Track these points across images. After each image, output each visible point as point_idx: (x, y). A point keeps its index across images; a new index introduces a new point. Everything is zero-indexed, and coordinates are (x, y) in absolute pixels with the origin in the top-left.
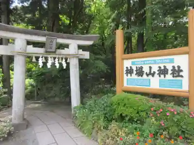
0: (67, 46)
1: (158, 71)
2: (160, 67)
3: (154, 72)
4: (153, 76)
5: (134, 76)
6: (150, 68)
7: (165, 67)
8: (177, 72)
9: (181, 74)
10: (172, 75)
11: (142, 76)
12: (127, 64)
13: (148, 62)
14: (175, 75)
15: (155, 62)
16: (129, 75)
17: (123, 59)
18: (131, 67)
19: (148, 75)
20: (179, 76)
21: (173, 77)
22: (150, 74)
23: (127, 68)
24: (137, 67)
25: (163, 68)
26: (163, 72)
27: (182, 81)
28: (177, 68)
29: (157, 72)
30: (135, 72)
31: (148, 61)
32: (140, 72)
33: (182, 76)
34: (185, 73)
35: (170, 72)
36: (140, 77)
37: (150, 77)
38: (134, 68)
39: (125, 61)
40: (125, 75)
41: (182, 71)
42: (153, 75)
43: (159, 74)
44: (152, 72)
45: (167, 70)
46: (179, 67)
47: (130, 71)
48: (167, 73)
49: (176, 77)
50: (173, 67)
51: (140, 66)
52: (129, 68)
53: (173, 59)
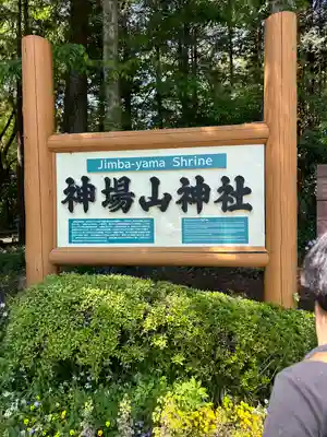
1: (179, 192)
2: (184, 181)
3: (168, 197)
4: (163, 209)
5: (97, 210)
6: (155, 182)
7: (199, 179)
8: (233, 195)
9: (246, 200)
10: (220, 205)
11: (126, 210)
12: (71, 167)
14: (229, 204)
15: (169, 164)
16: (79, 207)
17: (54, 150)
18: (85, 179)
19: (145, 206)
20: (240, 206)
21: (225, 209)
22: (154, 201)
23: (70, 181)
24: (107, 181)
25: (193, 183)
26: (194, 194)
28: (233, 184)
29: (176, 197)
30: (100, 197)
31: (148, 159)
32: (119, 196)
33: (248, 207)
34: (256, 199)
35: (214, 195)
36: (120, 214)
37: (154, 211)
38: (98, 181)
39: (61, 158)
41: (248, 191)
42: (164, 204)
43: (183, 203)
44: (161, 196)
45: (208, 188)
46: (240, 180)
47: (80, 194)
48: (207, 201)
50: (225, 180)
51: (118, 176)
52: (79, 183)
53: (225, 155)
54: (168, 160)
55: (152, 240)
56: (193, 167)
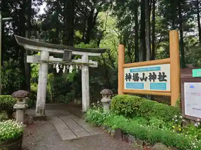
0: (80, 57)
1: (149, 76)
2: (150, 73)
3: (146, 78)
4: (146, 80)
5: (132, 81)
6: (144, 74)
7: (154, 73)
8: (162, 77)
9: (165, 78)
11: (138, 81)
12: (127, 71)
13: (142, 70)
14: (161, 79)
15: (147, 70)
16: (128, 80)
17: (124, 68)
18: (129, 74)
19: (142, 80)
20: (164, 80)
21: (160, 81)
23: (127, 74)
24: (134, 74)
25: (152, 74)
26: (153, 77)
27: (165, 84)
28: (162, 74)
29: (149, 78)
30: (132, 78)
32: (136, 78)
33: (166, 80)
34: (168, 78)
35: (158, 77)
36: (136, 82)
37: (144, 81)
38: (132, 74)
39: (125, 69)
40: (125, 80)
41: (166, 76)
45: (156, 76)
46: (164, 73)
47: (129, 77)
48: (156, 78)
49: (162, 81)
50: (160, 73)
51: (136, 73)
53: (160, 67)
54: (146, 68)
55: (143, 88)
56: (152, 70)
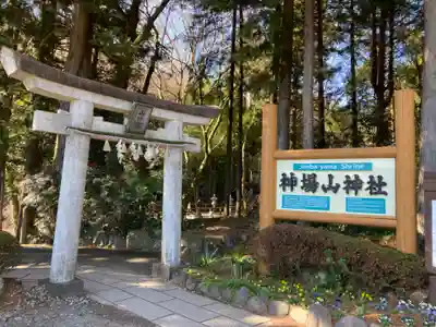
1: (345, 183)
2: (347, 177)
3: (338, 186)
4: (335, 192)
5: (298, 191)
7: (357, 177)
8: (377, 185)
9: (384, 189)
10: (368, 191)
11: (314, 191)
12: (285, 167)
13: (326, 167)
14: (374, 191)
15: (339, 168)
16: (288, 189)
17: (277, 159)
18: (292, 174)
19: (325, 190)
20: (380, 192)
21: (371, 193)
22: (330, 187)
23: (284, 175)
24: (304, 175)
25: (353, 179)
26: (353, 185)
27: (384, 200)
28: (376, 180)
29: (343, 186)
30: (300, 184)
32: (311, 184)
33: (385, 193)
34: (390, 188)
35: (366, 186)
36: (311, 193)
37: (330, 194)
38: (299, 176)
39: (279, 162)
40: (279, 190)
41: (385, 184)
42: (336, 189)
43: (347, 190)
44: (334, 185)
45: (361, 182)
46: (380, 178)
47: (289, 182)
48: (360, 188)
49: (376, 193)
50: (371, 177)
51: (310, 173)
52: (289, 176)
54: (338, 165)
55: (328, 208)
56: (352, 169)
